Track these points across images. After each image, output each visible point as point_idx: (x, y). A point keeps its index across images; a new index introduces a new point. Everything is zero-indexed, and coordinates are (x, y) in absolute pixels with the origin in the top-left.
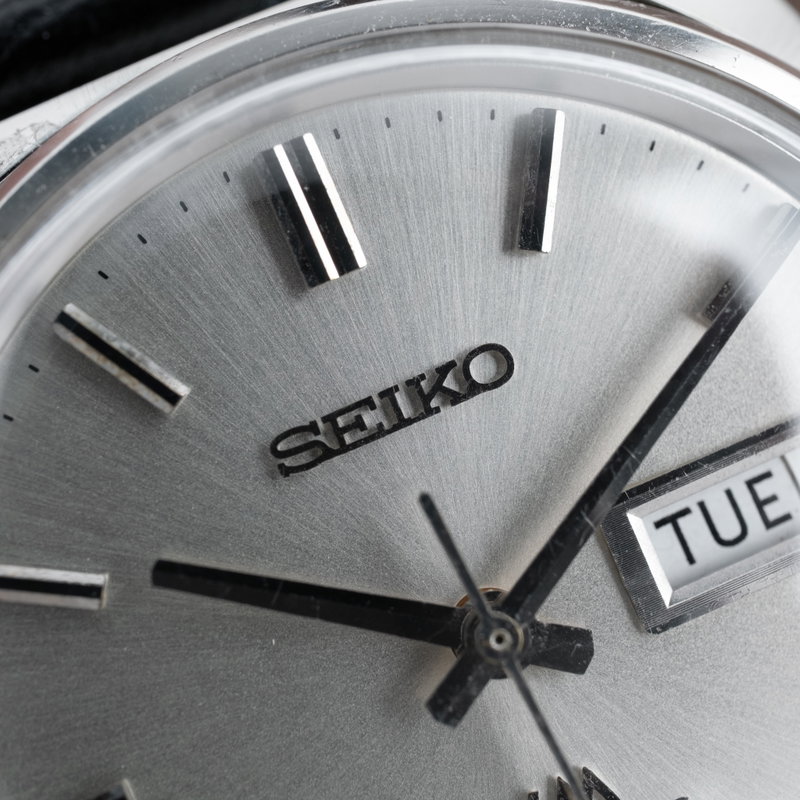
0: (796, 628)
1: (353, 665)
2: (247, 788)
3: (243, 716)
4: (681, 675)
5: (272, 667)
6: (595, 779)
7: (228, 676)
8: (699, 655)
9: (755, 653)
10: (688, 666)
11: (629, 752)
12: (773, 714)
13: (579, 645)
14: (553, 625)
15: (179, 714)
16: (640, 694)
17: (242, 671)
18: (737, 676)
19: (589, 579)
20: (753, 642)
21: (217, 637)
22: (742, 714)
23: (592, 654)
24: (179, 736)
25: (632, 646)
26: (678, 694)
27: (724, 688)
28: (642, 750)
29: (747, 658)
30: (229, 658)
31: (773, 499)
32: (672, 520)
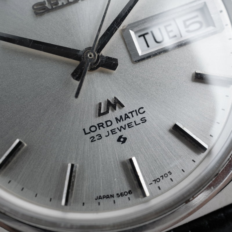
0: (176, 64)
1: (52, 67)
2: (21, 97)
3: (21, 78)
4: (143, 74)
5: (30, 66)
6: (117, 100)
7: (18, 67)
8: (148, 69)
9: (164, 70)
10: (145, 72)
11: (128, 94)
12: (168, 86)
13: (114, 62)
14: (107, 57)
15: (4, 77)
16: (132, 79)
17: (22, 66)
18: (159, 76)
19: (119, 48)
20: (163, 67)
21: (15, 57)
22: (160, 86)
23: (118, 65)
24: (4, 83)
25: (130, 66)
26: (142, 79)
27: (155, 79)
28: (131, 94)
29: (161, 71)
30: (19, 63)
31: (172, 31)
32: (143, 35)
